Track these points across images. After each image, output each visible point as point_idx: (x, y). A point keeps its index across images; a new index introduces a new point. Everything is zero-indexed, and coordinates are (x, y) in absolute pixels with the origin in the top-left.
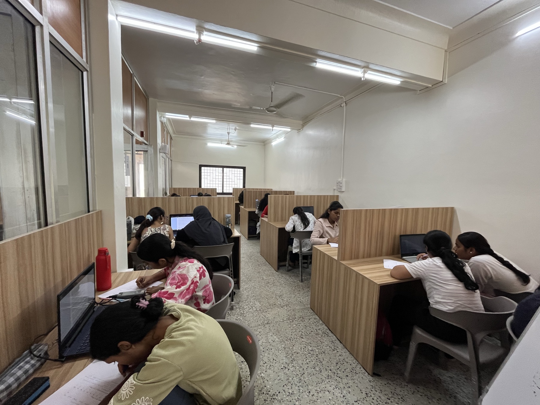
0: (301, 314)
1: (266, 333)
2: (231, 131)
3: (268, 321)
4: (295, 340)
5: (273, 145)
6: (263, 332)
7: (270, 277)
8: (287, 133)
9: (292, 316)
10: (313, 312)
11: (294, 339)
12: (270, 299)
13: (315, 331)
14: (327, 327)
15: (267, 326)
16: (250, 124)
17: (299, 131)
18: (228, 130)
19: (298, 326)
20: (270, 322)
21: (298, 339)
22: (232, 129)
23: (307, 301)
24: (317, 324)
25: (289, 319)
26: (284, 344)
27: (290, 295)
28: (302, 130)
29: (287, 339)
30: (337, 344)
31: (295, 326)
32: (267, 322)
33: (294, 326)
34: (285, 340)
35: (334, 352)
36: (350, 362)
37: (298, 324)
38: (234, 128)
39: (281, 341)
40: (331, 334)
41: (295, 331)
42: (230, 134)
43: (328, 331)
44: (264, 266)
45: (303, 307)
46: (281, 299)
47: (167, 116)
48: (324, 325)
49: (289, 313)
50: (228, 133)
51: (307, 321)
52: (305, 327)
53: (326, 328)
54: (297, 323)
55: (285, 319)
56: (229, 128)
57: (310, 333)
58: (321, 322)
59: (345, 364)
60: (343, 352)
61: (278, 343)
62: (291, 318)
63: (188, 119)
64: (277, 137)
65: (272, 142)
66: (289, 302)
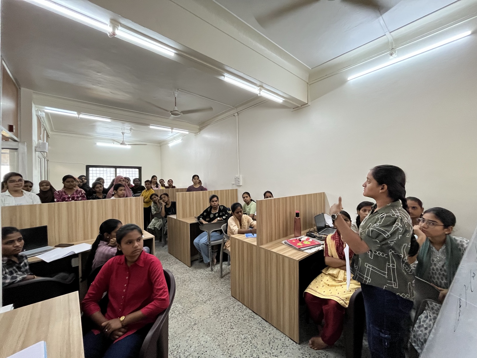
0: (225, 305)
1: (196, 335)
2: (125, 131)
3: (194, 321)
5: (170, 146)
6: (193, 336)
7: (185, 275)
8: (184, 135)
9: (216, 309)
10: (235, 299)
12: (191, 297)
15: (195, 327)
16: (149, 125)
17: (196, 134)
18: (123, 130)
19: (226, 318)
20: (197, 322)
22: (128, 129)
23: (226, 290)
25: (215, 313)
26: (217, 341)
27: (210, 288)
28: (199, 133)
29: (218, 334)
30: (264, 324)
31: (223, 318)
32: (194, 323)
34: (217, 337)
35: (264, 333)
36: (279, 337)
38: (129, 128)
40: (256, 316)
42: (125, 134)
43: (253, 314)
44: (175, 264)
45: (225, 297)
46: (202, 294)
47: (46, 111)
48: (248, 309)
49: (213, 307)
50: (123, 133)
51: (232, 310)
52: (232, 316)
53: (250, 311)
55: (211, 314)
56: (123, 128)
59: (276, 341)
60: (271, 330)
62: (216, 312)
63: (77, 115)
64: (174, 138)
65: (169, 143)
66: (210, 295)
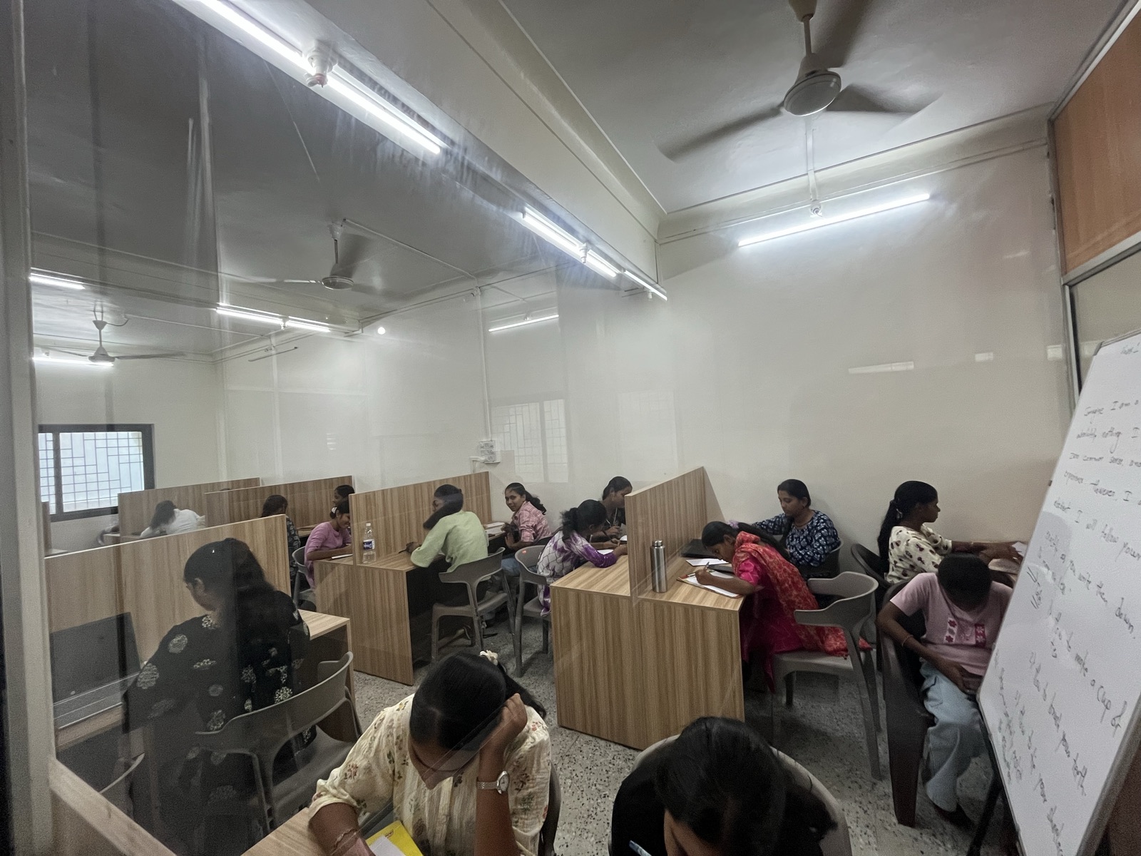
4: (599, 809)
10: (571, 732)
11: (596, 809)
13: (611, 766)
14: (620, 744)
17: (351, 334)
18: (99, 314)
21: (602, 805)
24: (602, 751)
26: (590, 835)
28: (360, 331)
31: (570, 781)
33: (569, 784)
34: (583, 826)
37: (571, 773)
39: (579, 833)
41: (579, 792)
43: (628, 751)
48: (612, 745)
50: (100, 324)
51: (581, 757)
53: (620, 748)
54: (567, 773)
56: (100, 308)
57: (608, 778)
58: (602, 743)
61: (576, 841)
